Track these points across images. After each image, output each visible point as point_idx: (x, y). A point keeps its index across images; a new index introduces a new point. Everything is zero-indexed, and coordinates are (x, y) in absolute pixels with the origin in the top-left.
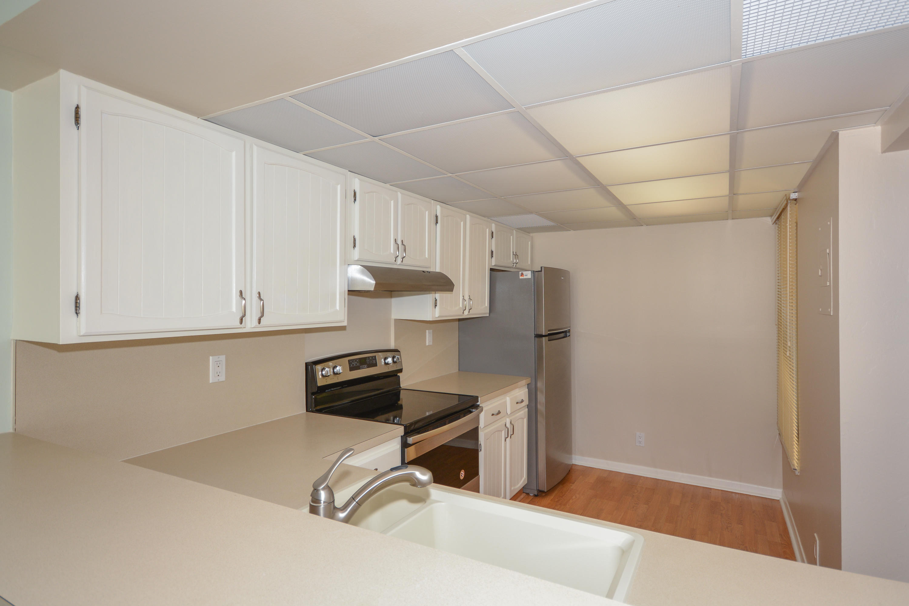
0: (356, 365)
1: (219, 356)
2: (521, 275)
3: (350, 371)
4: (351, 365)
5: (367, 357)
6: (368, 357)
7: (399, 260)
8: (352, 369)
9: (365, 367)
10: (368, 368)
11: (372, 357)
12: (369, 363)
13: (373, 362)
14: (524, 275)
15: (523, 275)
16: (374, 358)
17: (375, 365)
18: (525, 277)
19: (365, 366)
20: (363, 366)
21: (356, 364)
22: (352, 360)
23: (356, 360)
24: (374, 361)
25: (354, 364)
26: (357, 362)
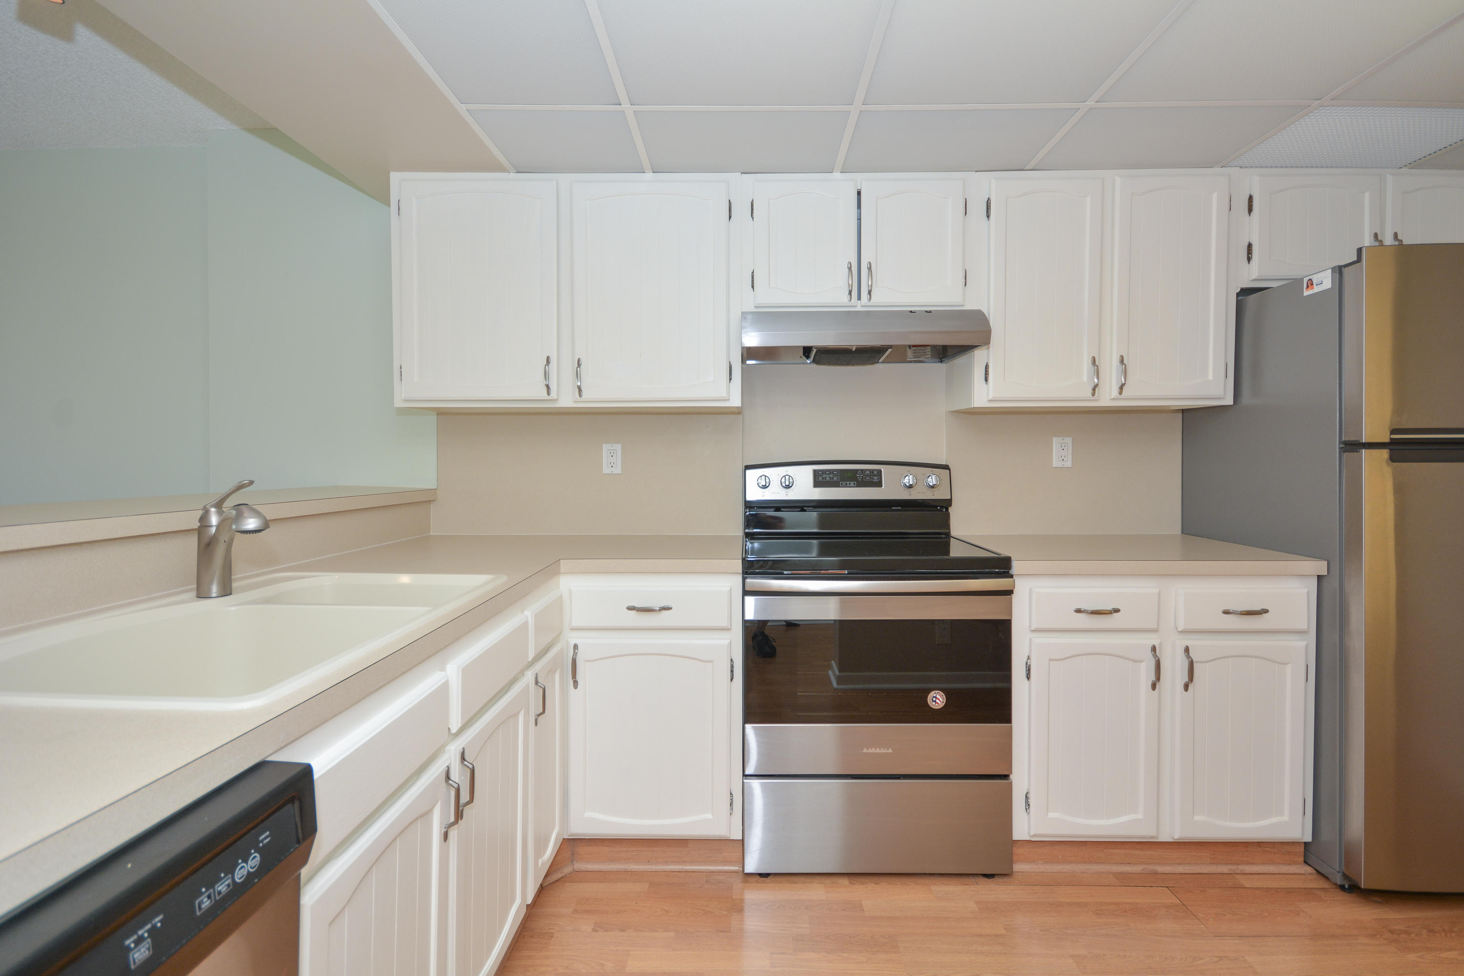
0: (830, 479)
1: (613, 444)
2: (1308, 287)
3: (814, 487)
4: (820, 479)
5: (858, 470)
6: (862, 470)
8: (818, 484)
9: (851, 485)
10: (856, 487)
11: (872, 471)
12: (862, 479)
13: (873, 479)
14: (1314, 283)
15: (1312, 284)
16: (876, 471)
17: (879, 484)
18: (1316, 289)
19: (852, 483)
20: (848, 483)
21: (830, 477)
22: (824, 472)
23: (834, 472)
24: (876, 478)
25: (826, 478)
26: (834, 476)
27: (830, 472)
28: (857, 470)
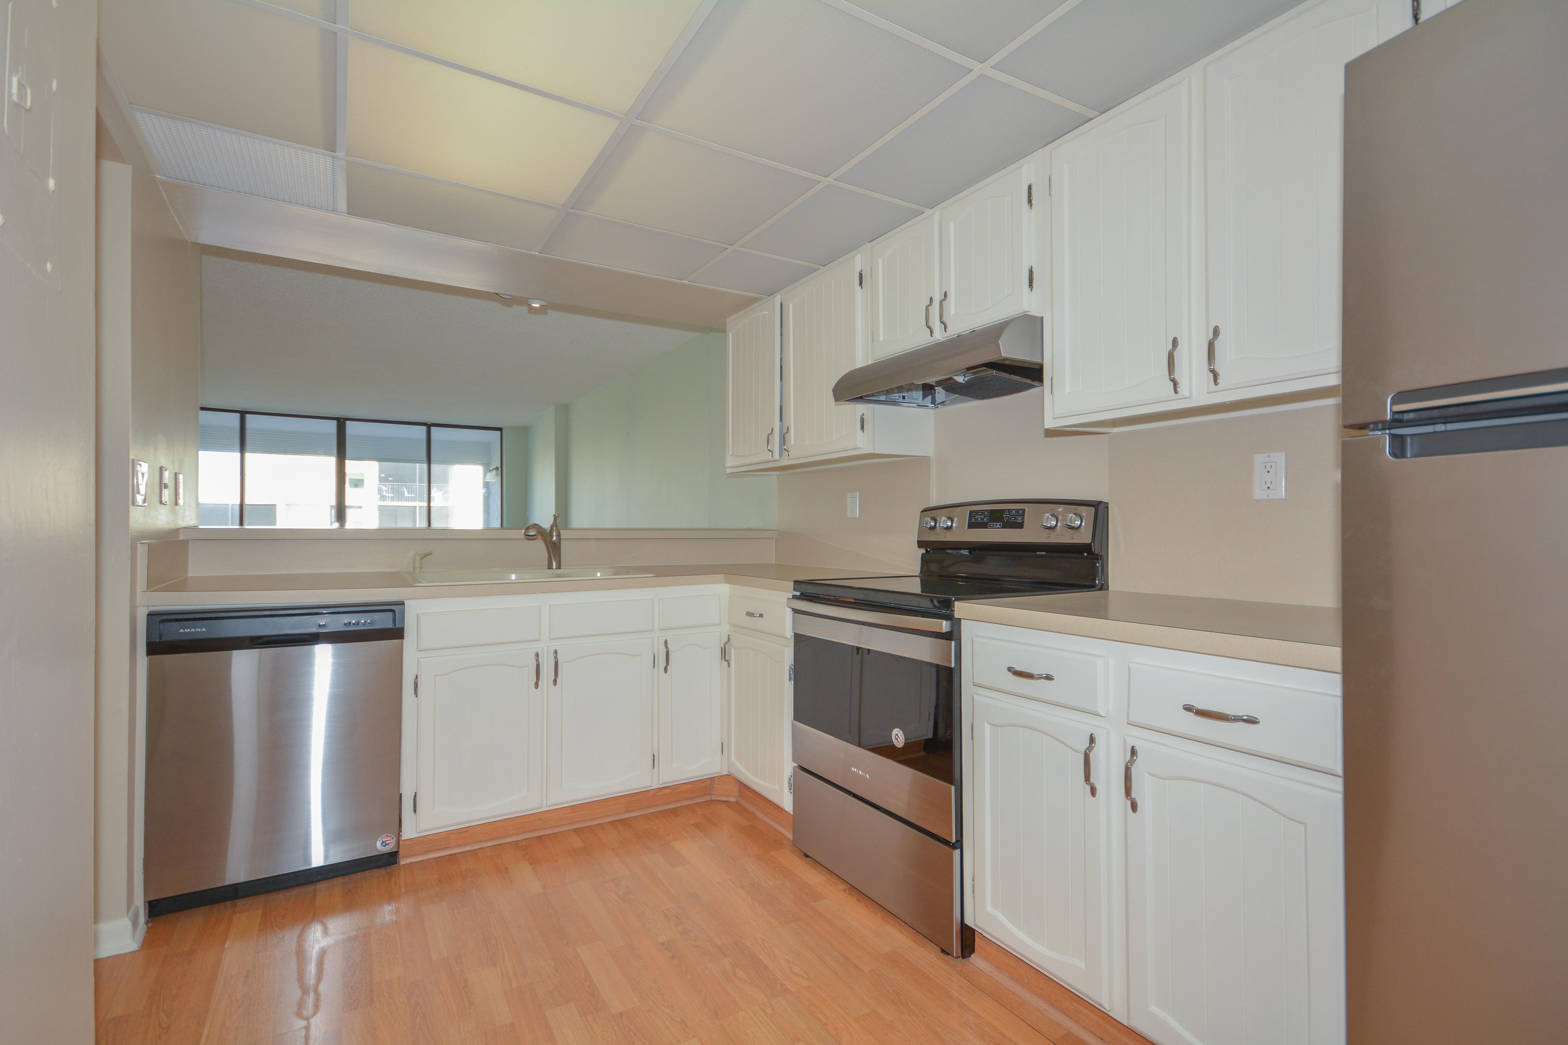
0: (981, 520)
3: (969, 527)
4: (973, 520)
5: (1006, 510)
6: (1009, 510)
7: (937, 327)
8: (972, 525)
9: (998, 526)
10: (1002, 528)
11: (1017, 511)
12: (1008, 520)
13: (1017, 519)
16: (1021, 512)
17: (1020, 526)
19: (998, 524)
20: (995, 524)
21: (982, 518)
22: (978, 512)
23: (983, 512)
24: (1020, 518)
25: (978, 518)
26: (985, 516)
27: (982, 513)
28: (1004, 510)
